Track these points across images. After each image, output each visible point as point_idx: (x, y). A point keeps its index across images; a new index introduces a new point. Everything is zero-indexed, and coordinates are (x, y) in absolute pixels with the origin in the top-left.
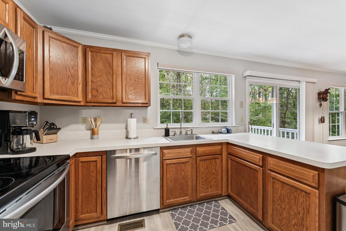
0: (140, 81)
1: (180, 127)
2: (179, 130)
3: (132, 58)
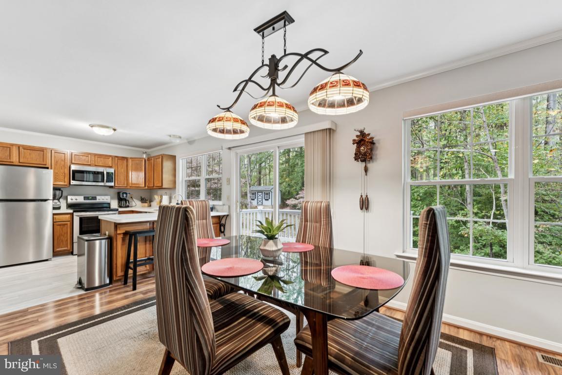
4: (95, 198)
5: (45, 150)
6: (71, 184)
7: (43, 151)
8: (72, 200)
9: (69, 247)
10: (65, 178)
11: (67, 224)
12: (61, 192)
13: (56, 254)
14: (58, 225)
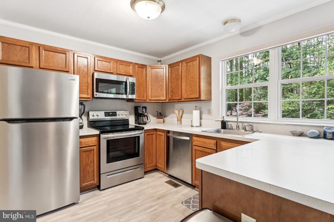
0: (193, 80)
1: (236, 120)
2: (236, 124)
3: (189, 63)
4: (114, 114)
5: (67, 53)
6: (95, 96)
7: (66, 54)
8: (93, 116)
9: (96, 181)
10: (88, 90)
11: (93, 150)
12: (83, 106)
13: (83, 190)
14: (83, 152)
